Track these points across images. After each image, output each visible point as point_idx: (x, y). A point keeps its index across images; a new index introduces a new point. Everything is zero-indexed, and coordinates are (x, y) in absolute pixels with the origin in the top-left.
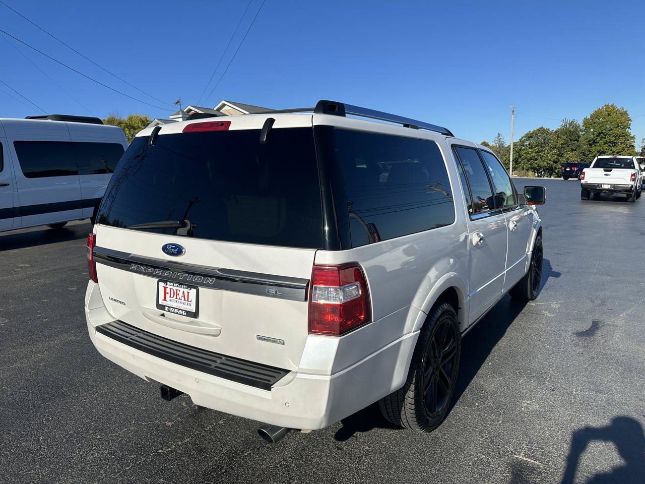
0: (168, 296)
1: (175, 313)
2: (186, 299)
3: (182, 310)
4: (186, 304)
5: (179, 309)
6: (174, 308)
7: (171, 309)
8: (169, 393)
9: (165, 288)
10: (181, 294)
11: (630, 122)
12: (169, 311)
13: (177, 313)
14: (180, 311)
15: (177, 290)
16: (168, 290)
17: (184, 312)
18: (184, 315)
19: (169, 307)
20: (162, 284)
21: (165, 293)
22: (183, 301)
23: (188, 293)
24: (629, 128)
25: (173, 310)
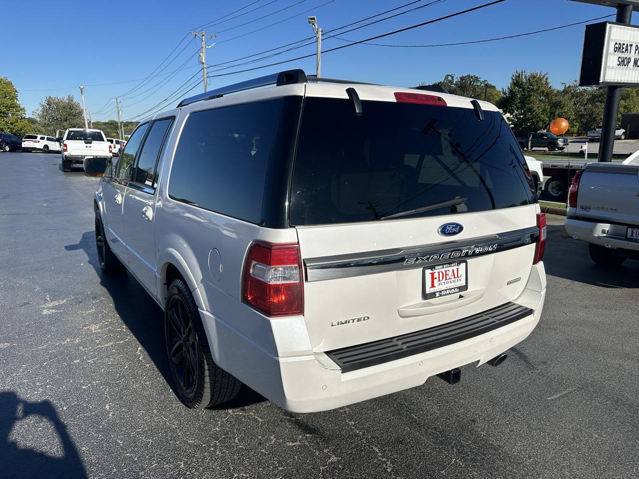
0: (436, 281)
1: (447, 295)
2: (456, 276)
3: (454, 288)
4: (456, 281)
5: (451, 289)
6: (446, 290)
7: (443, 292)
8: (453, 376)
9: (432, 274)
10: (450, 273)
11: (17, 93)
12: (441, 296)
13: (450, 294)
14: (453, 290)
15: (446, 271)
16: (436, 275)
17: (456, 289)
18: (457, 292)
19: (440, 292)
20: (428, 272)
21: (433, 279)
22: (453, 279)
23: (458, 269)
24: (17, 99)
25: (445, 292)
